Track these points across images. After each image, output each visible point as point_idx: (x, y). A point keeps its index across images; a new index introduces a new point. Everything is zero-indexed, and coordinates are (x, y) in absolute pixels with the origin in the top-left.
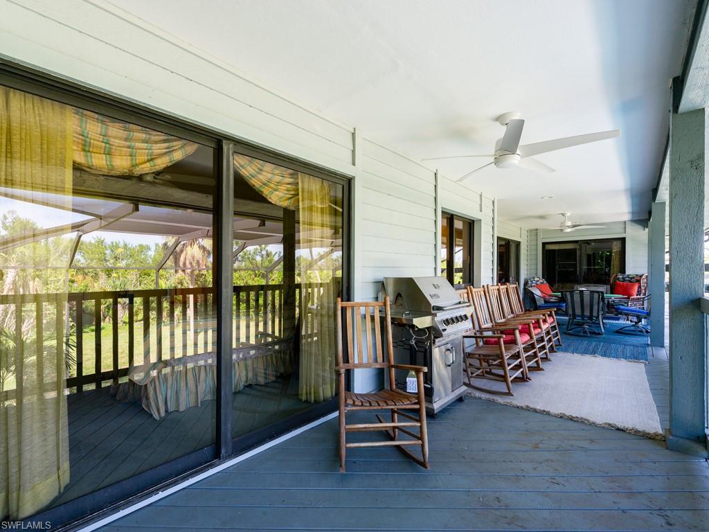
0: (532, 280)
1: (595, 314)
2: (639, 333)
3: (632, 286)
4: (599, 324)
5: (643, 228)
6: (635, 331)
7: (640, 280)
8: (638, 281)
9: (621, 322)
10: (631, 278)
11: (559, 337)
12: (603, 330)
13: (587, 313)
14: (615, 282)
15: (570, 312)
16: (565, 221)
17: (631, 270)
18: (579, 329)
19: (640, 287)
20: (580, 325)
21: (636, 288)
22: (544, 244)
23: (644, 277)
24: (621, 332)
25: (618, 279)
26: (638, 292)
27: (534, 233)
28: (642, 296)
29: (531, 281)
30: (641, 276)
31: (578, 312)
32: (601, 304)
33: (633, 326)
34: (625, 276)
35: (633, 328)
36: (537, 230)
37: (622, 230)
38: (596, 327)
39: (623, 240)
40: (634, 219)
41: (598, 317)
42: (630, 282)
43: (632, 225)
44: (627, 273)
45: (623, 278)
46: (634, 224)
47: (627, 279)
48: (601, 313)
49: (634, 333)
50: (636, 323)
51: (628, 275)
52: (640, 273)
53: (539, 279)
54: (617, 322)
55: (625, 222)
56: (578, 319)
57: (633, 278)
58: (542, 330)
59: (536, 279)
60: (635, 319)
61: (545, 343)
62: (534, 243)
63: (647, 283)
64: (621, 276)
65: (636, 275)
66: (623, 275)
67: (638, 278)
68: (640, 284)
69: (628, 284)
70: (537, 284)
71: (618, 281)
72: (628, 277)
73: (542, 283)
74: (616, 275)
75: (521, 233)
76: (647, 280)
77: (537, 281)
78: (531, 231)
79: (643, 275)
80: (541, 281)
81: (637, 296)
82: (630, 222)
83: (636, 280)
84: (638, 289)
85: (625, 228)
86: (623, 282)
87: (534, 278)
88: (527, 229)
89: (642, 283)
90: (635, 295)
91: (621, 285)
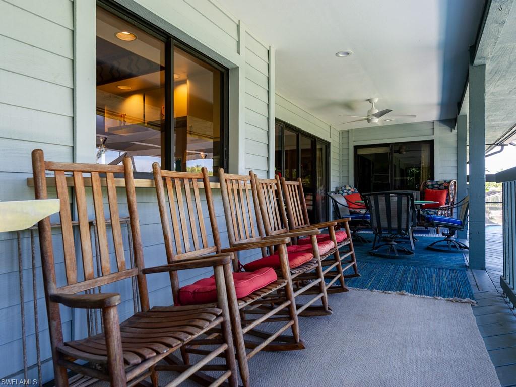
1: (403, 226)
2: (452, 249)
3: (442, 193)
4: (409, 239)
5: (450, 128)
6: (447, 246)
7: (449, 186)
8: (447, 188)
9: (431, 235)
10: (440, 185)
11: (355, 262)
12: (413, 247)
13: (394, 225)
14: (424, 189)
15: (375, 224)
16: (372, 109)
17: (439, 177)
18: (386, 247)
19: (448, 195)
20: (387, 241)
21: (445, 196)
22: (356, 148)
23: (452, 183)
24: (433, 248)
25: (428, 186)
26: (447, 200)
27: (346, 135)
29: (342, 191)
30: (449, 183)
31: (384, 224)
32: (411, 214)
33: (446, 240)
34: (434, 183)
35: (445, 243)
36: (348, 131)
37: (431, 132)
38: (406, 242)
39: (431, 143)
40: (442, 119)
41: (407, 230)
42: (439, 189)
43: (440, 126)
44: (436, 180)
45: (433, 185)
47: (436, 186)
48: (410, 224)
49: (446, 249)
50: (449, 236)
51: (437, 182)
52: (448, 179)
53: (351, 189)
54: (427, 236)
55: (434, 123)
56: (385, 234)
57: (442, 184)
58: (315, 257)
59: (348, 188)
60: (447, 231)
61: (322, 279)
62: (345, 146)
63: (454, 191)
64: (430, 184)
65: (445, 181)
66: (432, 182)
67: (446, 185)
68: (449, 192)
69: (437, 192)
70: (348, 194)
71: (427, 189)
72: (437, 184)
73: (353, 193)
74: (426, 182)
75: (330, 133)
76: (455, 186)
77: (349, 190)
78: (343, 132)
79: (451, 181)
80: (353, 190)
81: (446, 205)
82: (438, 123)
83: (445, 187)
84: (447, 197)
85: (434, 129)
86: (432, 189)
87: (345, 187)
88: (339, 130)
89: (450, 190)
90: (444, 203)
91: (430, 192)
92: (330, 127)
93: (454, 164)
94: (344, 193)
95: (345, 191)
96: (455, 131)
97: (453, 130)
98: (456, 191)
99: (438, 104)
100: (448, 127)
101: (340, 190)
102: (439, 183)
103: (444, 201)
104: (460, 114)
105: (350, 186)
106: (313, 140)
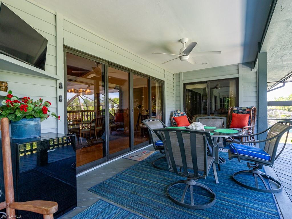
0: (175, 112)
3: (245, 117)
7: (250, 111)
8: (249, 113)
14: (231, 113)
16: (183, 48)
17: (243, 104)
19: (250, 118)
21: (247, 119)
22: (185, 85)
23: (253, 109)
25: (234, 111)
26: (249, 122)
27: (178, 76)
28: (252, 126)
29: (175, 114)
30: (251, 108)
34: (239, 108)
36: (179, 74)
37: (236, 72)
39: (237, 79)
40: (244, 62)
42: (243, 113)
44: (240, 106)
45: (238, 110)
46: (244, 66)
47: (240, 111)
51: (241, 108)
52: (249, 106)
55: (238, 65)
57: (245, 110)
59: (179, 112)
62: (178, 84)
63: (255, 114)
64: (236, 109)
65: (248, 108)
66: (237, 108)
67: (248, 110)
68: (251, 115)
69: (241, 115)
70: (179, 116)
71: (234, 113)
72: (241, 109)
73: (183, 115)
74: (233, 108)
75: (165, 74)
76: (255, 111)
77: (179, 113)
78: (176, 74)
79: (252, 107)
80: (182, 113)
81: (248, 126)
82: (241, 65)
83: (247, 111)
84: (249, 119)
85: (238, 69)
86: (237, 113)
87: (177, 111)
88: (173, 73)
89: (252, 114)
90: (247, 125)
91: (236, 116)
92: (165, 70)
93: (254, 94)
94: (176, 115)
95: (177, 114)
96: (255, 70)
97: (253, 70)
98: (256, 115)
99: (242, 45)
100: (249, 68)
101: (173, 113)
102: (243, 109)
103: (247, 122)
104: (261, 52)
105: (180, 111)
106: (148, 78)
